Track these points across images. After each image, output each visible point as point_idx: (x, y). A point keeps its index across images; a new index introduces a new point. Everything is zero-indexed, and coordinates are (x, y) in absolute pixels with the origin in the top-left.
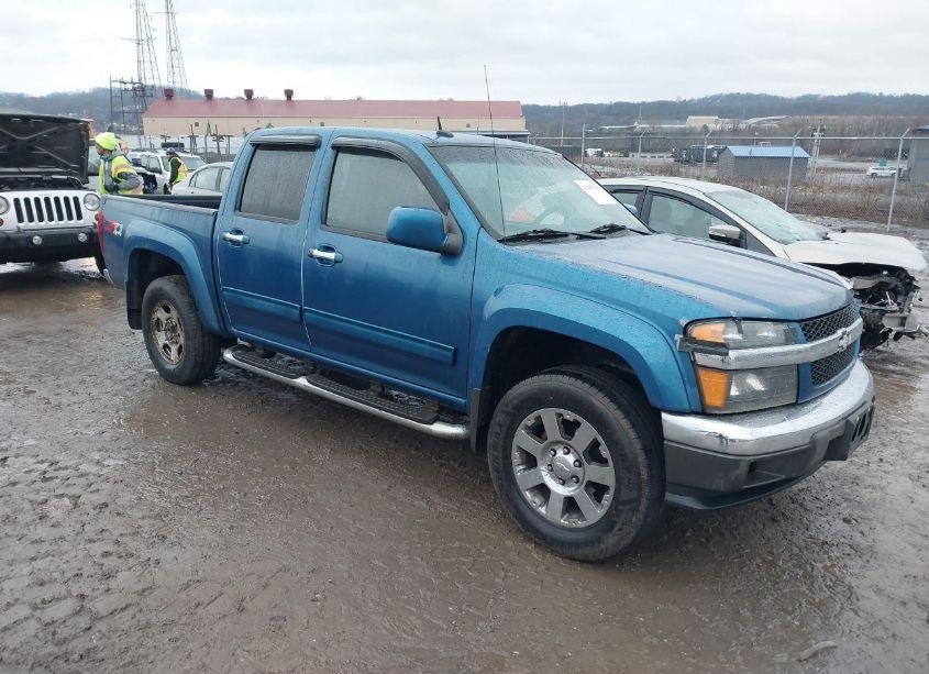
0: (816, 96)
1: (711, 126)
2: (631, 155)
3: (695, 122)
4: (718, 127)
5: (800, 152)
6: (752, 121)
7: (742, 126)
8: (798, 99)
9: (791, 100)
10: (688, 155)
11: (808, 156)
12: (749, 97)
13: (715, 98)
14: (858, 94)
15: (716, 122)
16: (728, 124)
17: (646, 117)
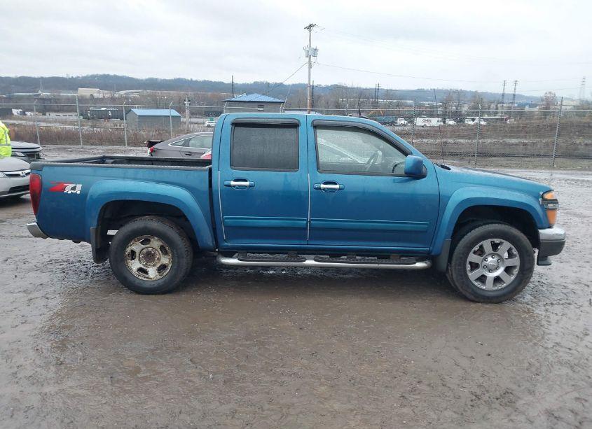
0: (157, 79)
1: (96, 95)
2: (47, 114)
3: (84, 92)
4: (101, 96)
5: (174, 113)
6: (122, 92)
7: (117, 96)
8: (146, 80)
9: (142, 80)
10: (92, 115)
11: (179, 115)
12: (116, 77)
13: (93, 77)
14: (179, 79)
15: (99, 93)
16: (107, 94)
17: (46, 88)
